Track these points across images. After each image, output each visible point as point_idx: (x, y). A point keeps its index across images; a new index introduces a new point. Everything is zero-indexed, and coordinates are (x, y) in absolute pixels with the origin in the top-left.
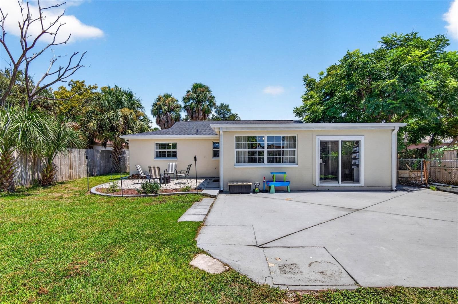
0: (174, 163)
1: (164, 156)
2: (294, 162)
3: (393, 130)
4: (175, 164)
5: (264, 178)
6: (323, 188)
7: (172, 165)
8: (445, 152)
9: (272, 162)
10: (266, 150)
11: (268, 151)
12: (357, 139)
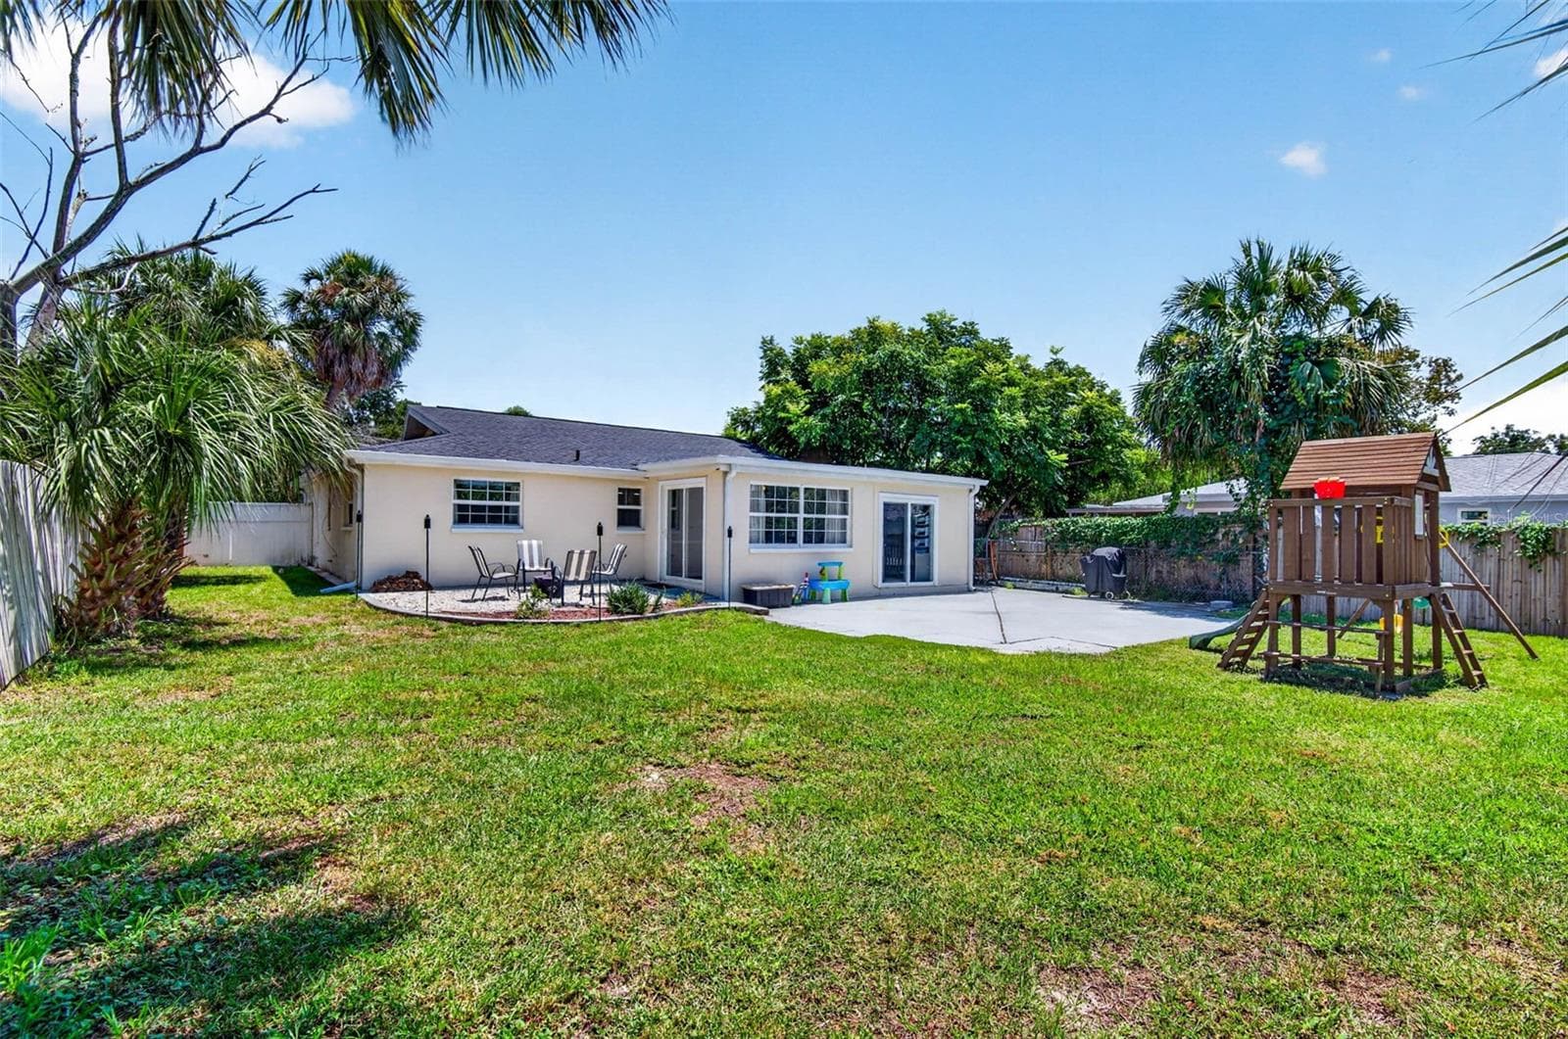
0: (535, 543)
1: (478, 520)
2: (844, 542)
3: (971, 491)
4: (539, 547)
5: (807, 575)
6: (887, 592)
7: (530, 547)
8: (1020, 530)
9: (810, 542)
10: (801, 516)
11: (805, 519)
12: (926, 503)
